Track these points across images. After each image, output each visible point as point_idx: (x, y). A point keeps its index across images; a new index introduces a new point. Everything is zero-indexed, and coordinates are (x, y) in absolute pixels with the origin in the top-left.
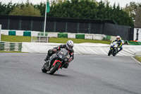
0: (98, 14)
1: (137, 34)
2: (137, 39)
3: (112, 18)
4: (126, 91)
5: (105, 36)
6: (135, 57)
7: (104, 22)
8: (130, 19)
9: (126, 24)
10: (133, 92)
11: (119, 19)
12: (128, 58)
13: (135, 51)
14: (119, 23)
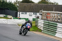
0: (2, 5)
1: (19, 15)
2: (19, 17)
3: (8, 7)
4: (13, 39)
5: (5, 15)
6: (18, 25)
7: (4, 9)
8: (16, 8)
9: (14, 10)
10: (16, 40)
11: (11, 8)
12: (15, 25)
13: (18, 22)
14: (11, 10)
